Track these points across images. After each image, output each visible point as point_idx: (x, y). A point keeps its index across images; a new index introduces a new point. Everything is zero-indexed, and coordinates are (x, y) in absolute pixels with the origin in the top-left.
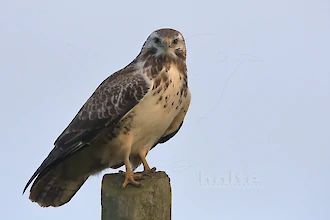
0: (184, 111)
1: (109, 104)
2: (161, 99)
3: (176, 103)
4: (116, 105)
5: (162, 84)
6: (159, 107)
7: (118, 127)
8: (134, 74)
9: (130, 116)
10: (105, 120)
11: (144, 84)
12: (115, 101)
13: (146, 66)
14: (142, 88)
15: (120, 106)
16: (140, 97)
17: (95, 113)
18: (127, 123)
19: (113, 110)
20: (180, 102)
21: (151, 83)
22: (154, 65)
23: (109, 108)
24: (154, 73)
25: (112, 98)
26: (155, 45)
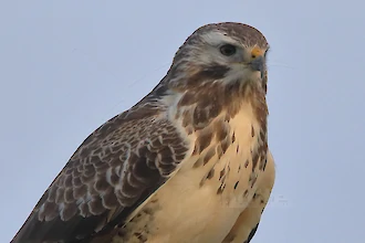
0: (259, 200)
1: (103, 184)
2: (210, 175)
4: (118, 187)
5: (214, 143)
6: (208, 190)
7: (121, 235)
9: (146, 211)
10: (94, 221)
11: (176, 140)
12: (115, 179)
13: (185, 101)
14: (171, 151)
15: (127, 188)
16: (169, 168)
17: (72, 207)
18: (141, 224)
19: (111, 199)
20: (253, 180)
21: (191, 140)
22: (205, 101)
23: (103, 194)
24: (199, 119)
25: (109, 173)
26: (222, 60)
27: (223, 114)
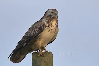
0: (56, 34)
1: (34, 31)
2: (50, 30)
3: (54, 31)
5: (50, 26)
6: (49, 32)
7: (37, 38)
8: (42, 22)
9: (41, 35)
10: (33, 36)
11: (45, 25)
13: (46, 20)
14: (44, 27)
15: (38, 32)
16: (44, 29)
17: (30, 34)
18: (40, 37)
19: (36, 33)
20: (56, 31)
21: (47, 25)
23: (34, 32)
24: (48, 22)
25: (35, 30)
27: (51, 22)
